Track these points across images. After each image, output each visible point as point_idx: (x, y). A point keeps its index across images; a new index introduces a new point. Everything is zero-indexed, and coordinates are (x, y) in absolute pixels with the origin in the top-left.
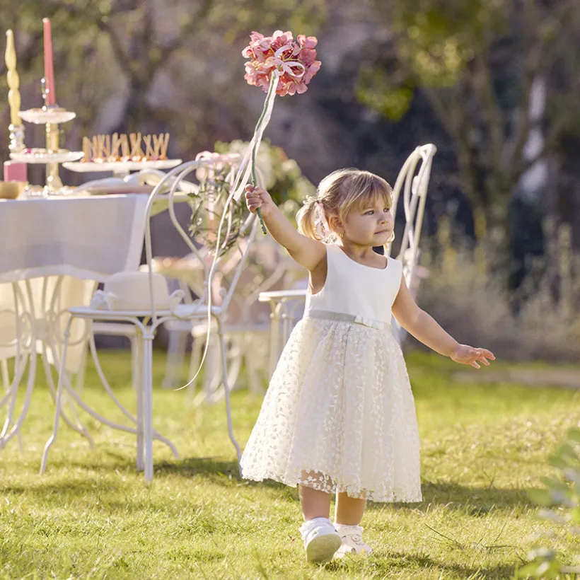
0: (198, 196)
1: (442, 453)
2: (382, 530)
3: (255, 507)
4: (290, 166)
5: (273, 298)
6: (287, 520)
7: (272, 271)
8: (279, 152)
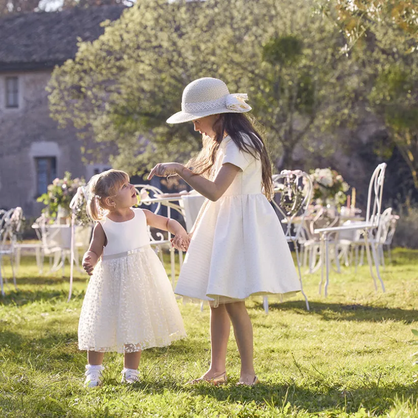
0: (283, 190)
1: (394, 295)
2: (363, 334)
3: (309, 324)
4: (339, 177)
5: (321, 232)
6: (322, 331)
7: (334, 219)
8: (335, 172)
